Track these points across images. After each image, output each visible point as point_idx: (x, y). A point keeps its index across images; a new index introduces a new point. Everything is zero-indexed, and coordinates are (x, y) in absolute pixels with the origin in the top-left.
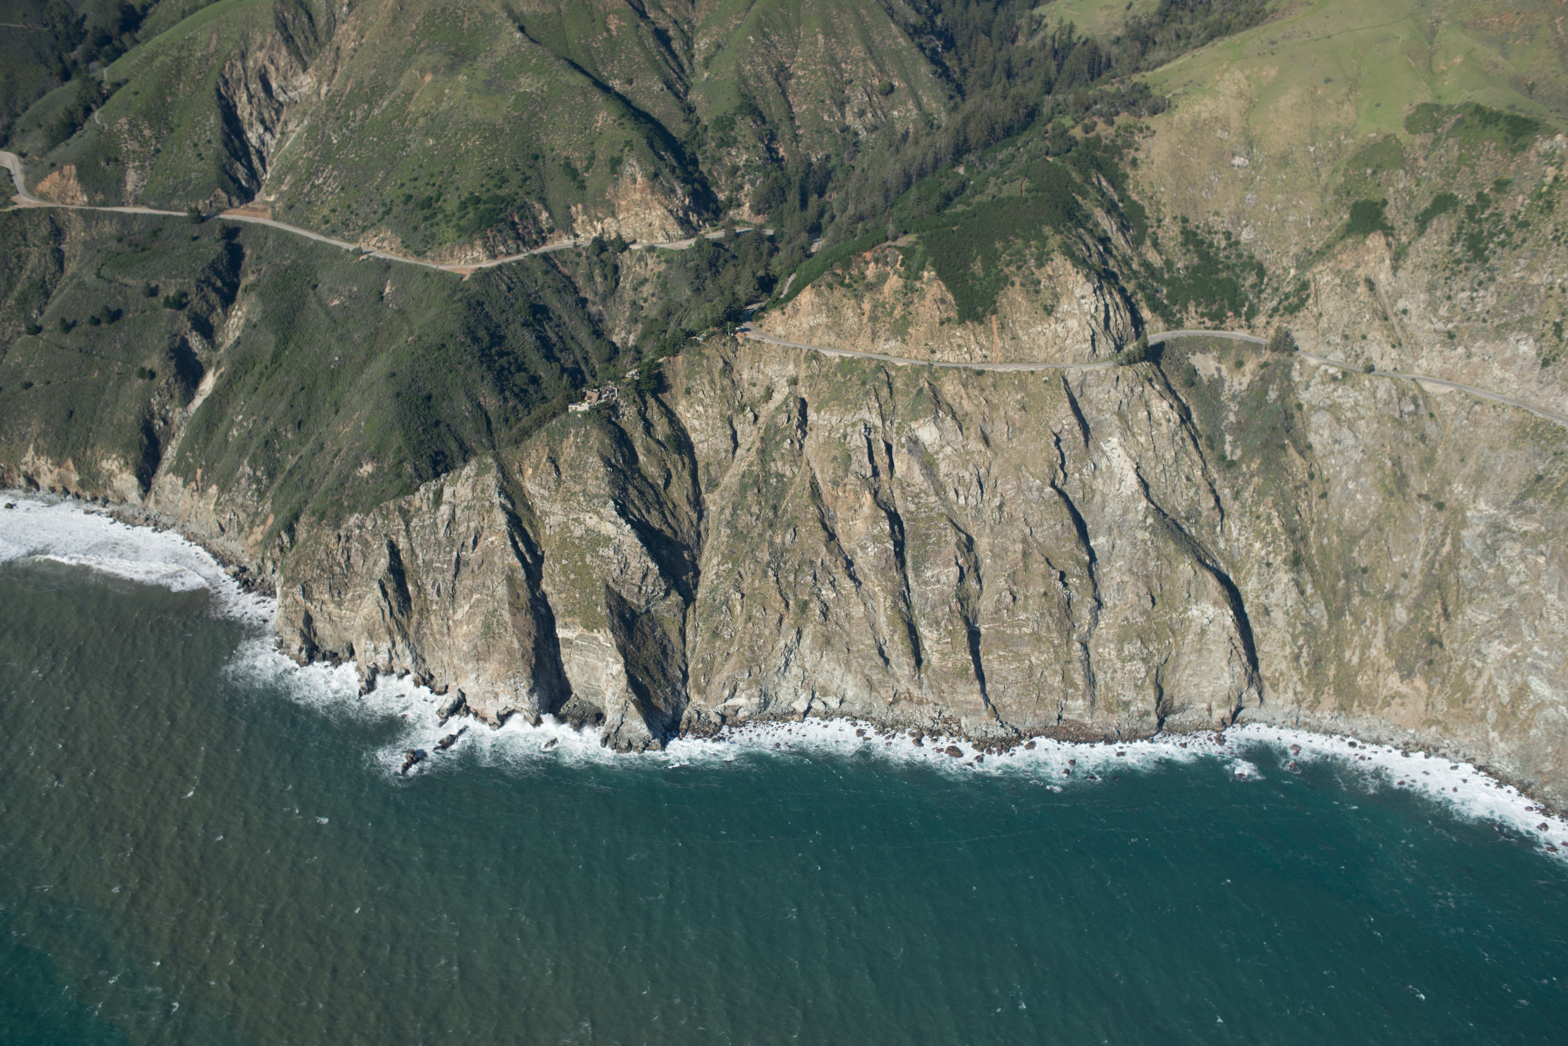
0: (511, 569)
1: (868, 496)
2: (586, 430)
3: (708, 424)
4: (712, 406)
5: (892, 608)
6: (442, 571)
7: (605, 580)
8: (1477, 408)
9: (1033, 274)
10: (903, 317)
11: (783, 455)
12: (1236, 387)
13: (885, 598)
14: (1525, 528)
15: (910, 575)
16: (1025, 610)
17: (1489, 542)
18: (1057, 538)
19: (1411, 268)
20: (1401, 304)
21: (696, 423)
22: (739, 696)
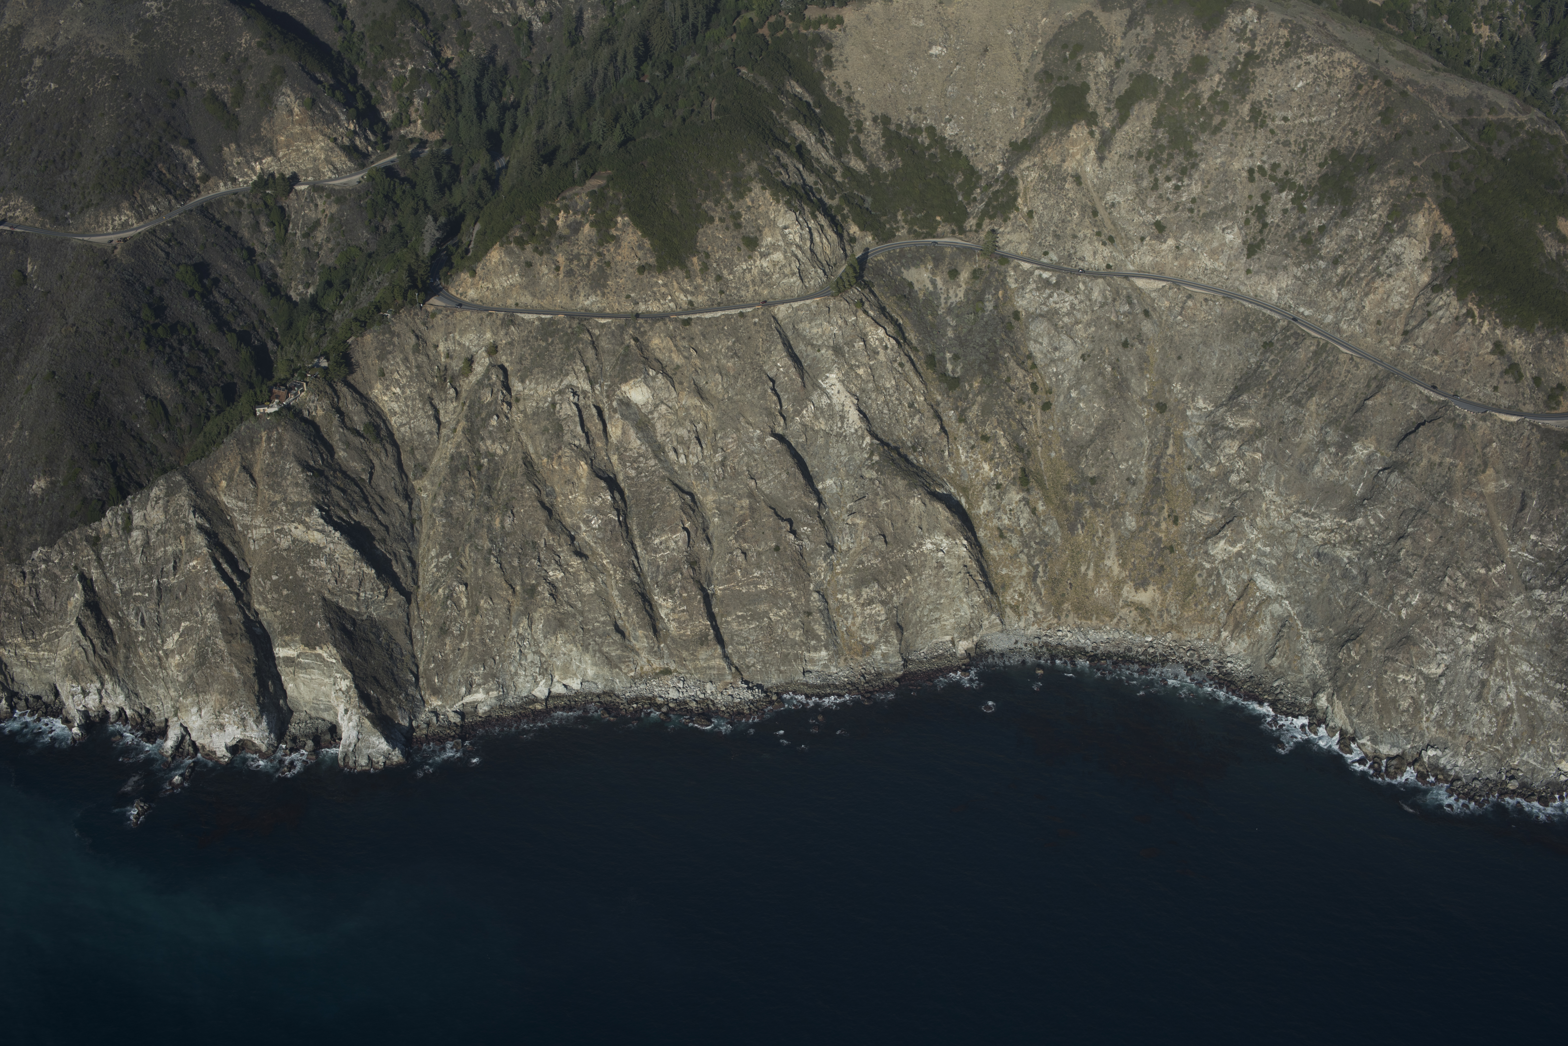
0: (219, 594)
1: (585, 467)
2: (278, 433)
3: (407, 406)
4: (409, 386)
5: (624, 580)
6: (144, 600)
7: (319, 592)
8: (1190, 303)
9: (732, 207)
10: (601, 269)
11: (490, 432)
12: (953, 299)
13: (615, 571)
14: (1242, 425)
15: (638, 542)
16: (759, 567)
17: (1209, 441)
18: (784, 487)
19: (1116, 158)
20: (1110, 197)
21: (394, 405)
22: (477, 692)
